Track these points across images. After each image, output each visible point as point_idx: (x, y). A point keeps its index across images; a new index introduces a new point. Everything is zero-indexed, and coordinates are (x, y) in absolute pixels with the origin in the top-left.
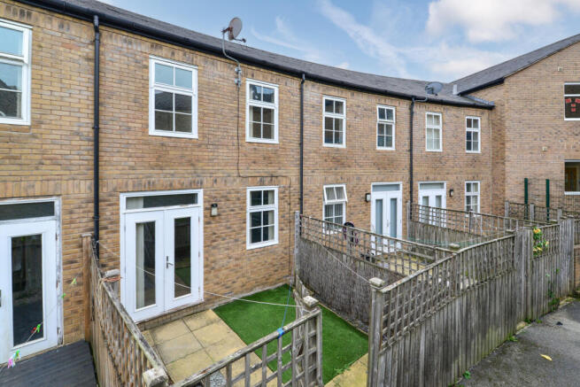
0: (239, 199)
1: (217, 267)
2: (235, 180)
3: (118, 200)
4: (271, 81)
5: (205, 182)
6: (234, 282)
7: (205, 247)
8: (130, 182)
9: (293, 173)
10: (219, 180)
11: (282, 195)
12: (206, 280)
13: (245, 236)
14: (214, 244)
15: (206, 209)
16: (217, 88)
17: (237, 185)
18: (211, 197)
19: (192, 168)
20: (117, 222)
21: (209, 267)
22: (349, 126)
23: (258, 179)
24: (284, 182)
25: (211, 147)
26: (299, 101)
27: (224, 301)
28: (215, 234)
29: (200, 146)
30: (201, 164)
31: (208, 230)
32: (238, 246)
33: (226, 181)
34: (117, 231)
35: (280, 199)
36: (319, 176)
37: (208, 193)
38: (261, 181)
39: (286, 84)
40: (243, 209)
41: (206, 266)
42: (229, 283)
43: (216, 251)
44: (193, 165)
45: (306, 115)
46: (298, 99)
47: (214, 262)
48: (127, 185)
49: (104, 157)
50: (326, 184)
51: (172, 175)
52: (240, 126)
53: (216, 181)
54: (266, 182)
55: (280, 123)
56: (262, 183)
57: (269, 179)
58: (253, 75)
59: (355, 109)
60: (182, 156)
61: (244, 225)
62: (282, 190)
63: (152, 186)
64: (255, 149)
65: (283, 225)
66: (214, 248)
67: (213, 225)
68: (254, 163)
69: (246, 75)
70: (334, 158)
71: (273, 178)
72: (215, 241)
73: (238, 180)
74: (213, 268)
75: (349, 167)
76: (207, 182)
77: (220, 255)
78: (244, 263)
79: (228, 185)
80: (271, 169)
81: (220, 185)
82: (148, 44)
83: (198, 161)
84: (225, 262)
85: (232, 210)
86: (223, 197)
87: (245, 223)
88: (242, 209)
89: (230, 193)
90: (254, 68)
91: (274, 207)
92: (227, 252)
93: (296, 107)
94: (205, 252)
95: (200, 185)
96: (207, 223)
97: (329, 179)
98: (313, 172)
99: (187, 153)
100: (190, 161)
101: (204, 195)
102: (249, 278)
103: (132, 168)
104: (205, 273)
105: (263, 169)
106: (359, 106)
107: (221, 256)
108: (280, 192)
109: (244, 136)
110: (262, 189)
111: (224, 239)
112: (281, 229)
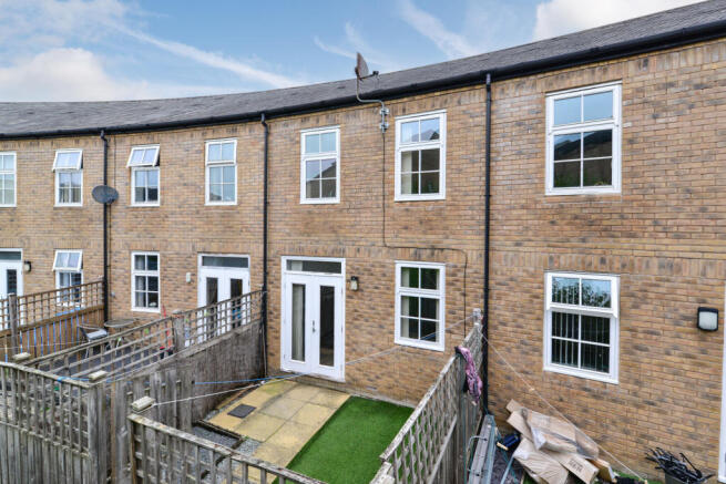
0: (384, 275)
1: (359, 350)
2: (380, 251)
3: (280, 261)
4: (433, 108)
5: (347, 251)
6: (377, 377)
7: (347, 323)
8: (287, 247)
9: (473, 246)
10: (362, 249)
11: (451, 278)
12: (347, 359)
13: (393, 324)
14: (357, 322)
15: (348, 281)
16: (360, 142)
17: (382, 257)
18: (353, 268)
19: (333, 235)
20: (279, 280)
21: (351, 347)
22: (629, 141)
23: (412, 251)
24: (455, 259)
25: (353, 211)
26: (484, 123)
27: (367, 395)
28: (356, 311)
29: (341, 211)
30: (343, 231)
31: (350, 305)
32: (384, 334)
33: (369, 252)
34: (279, 287)
35: (448, 284)
36: (533, 254)
37: (350, 263)
38: (416, 254)
39: (459, 103)
40: (391, 288)
41: (347, 344)
42: (372, 377)
43: (357, 331)
44: (334, 232)
45: (499, 144)
46: (482, 120)
47: (356, 343)
48: (285, 249)
49: (271, 226)
50: (552, 270)
51: (317, 241)
52: (386, 182)
53: (359, 250)
54: (424, 257)
55: (448, 167)
56: (417, 258)
57: (428, 252)
58: (404, 110)
59: (653, 96)
60: (326, 223)
61: (391, 310)
62: (452, 270)
63: (301, 252)
64: (407, 210)
65: (451, 326)
66: (357, 327)
67: (355, 301)
68: (406, 228)
69: (394, 113)
70: (576, 218)
71: (435, 251)
72: (356, 319)
73: (384, 250)
74: (354, 350)
75: (632, 235)
76: (350, 251)
77: (364, 338)
78: (391, 359)
79: (373, 255)
80: (431, 238)
81: (363, 256)
82: (299, 120)
83: (340, 227)
84: (367, 348)
85: (376, 288)
86: (366, 270)
87: (393, 307)
88: (388, 289)
89: (373, 266)
90: (405, 99)
91: (439, 294)
92: (369, 336)
93: (480, 134)
94: (347, 329)
95: (342, 253)
96: (348, 297)
97: (563, 260)
98: (518, 244)
99: (330, 219)
100: (331, 228)
101: (347, 265)
102: (396, 381)
103: (289, 235)
104: (346, 352)
105: (419, 238)
106: (672, 85)
107: (363, 340)
108: (447, 274)
109: (393, 193)
110: (420, 265)
111: (367, 321)
112: (449, 331)
